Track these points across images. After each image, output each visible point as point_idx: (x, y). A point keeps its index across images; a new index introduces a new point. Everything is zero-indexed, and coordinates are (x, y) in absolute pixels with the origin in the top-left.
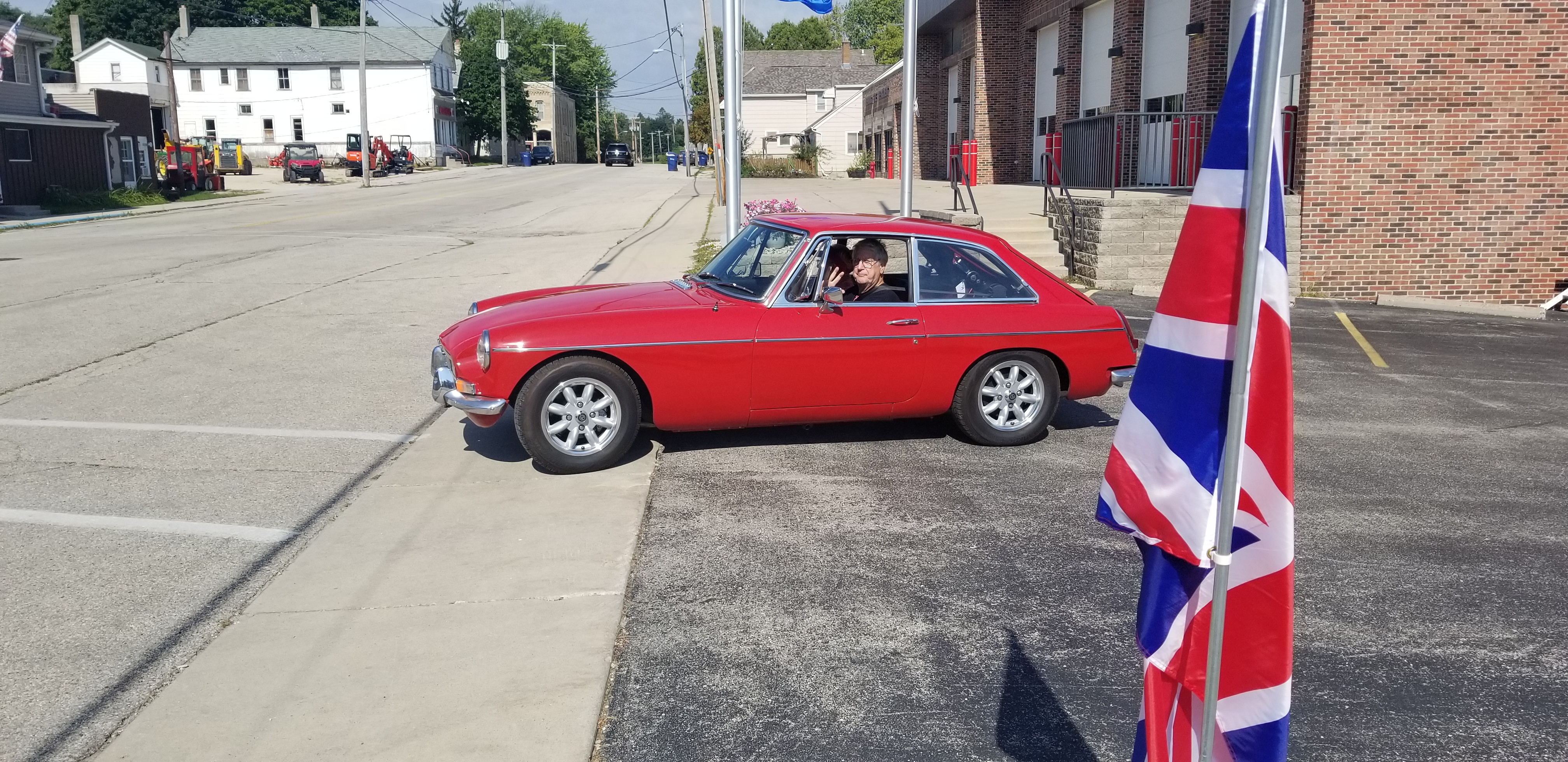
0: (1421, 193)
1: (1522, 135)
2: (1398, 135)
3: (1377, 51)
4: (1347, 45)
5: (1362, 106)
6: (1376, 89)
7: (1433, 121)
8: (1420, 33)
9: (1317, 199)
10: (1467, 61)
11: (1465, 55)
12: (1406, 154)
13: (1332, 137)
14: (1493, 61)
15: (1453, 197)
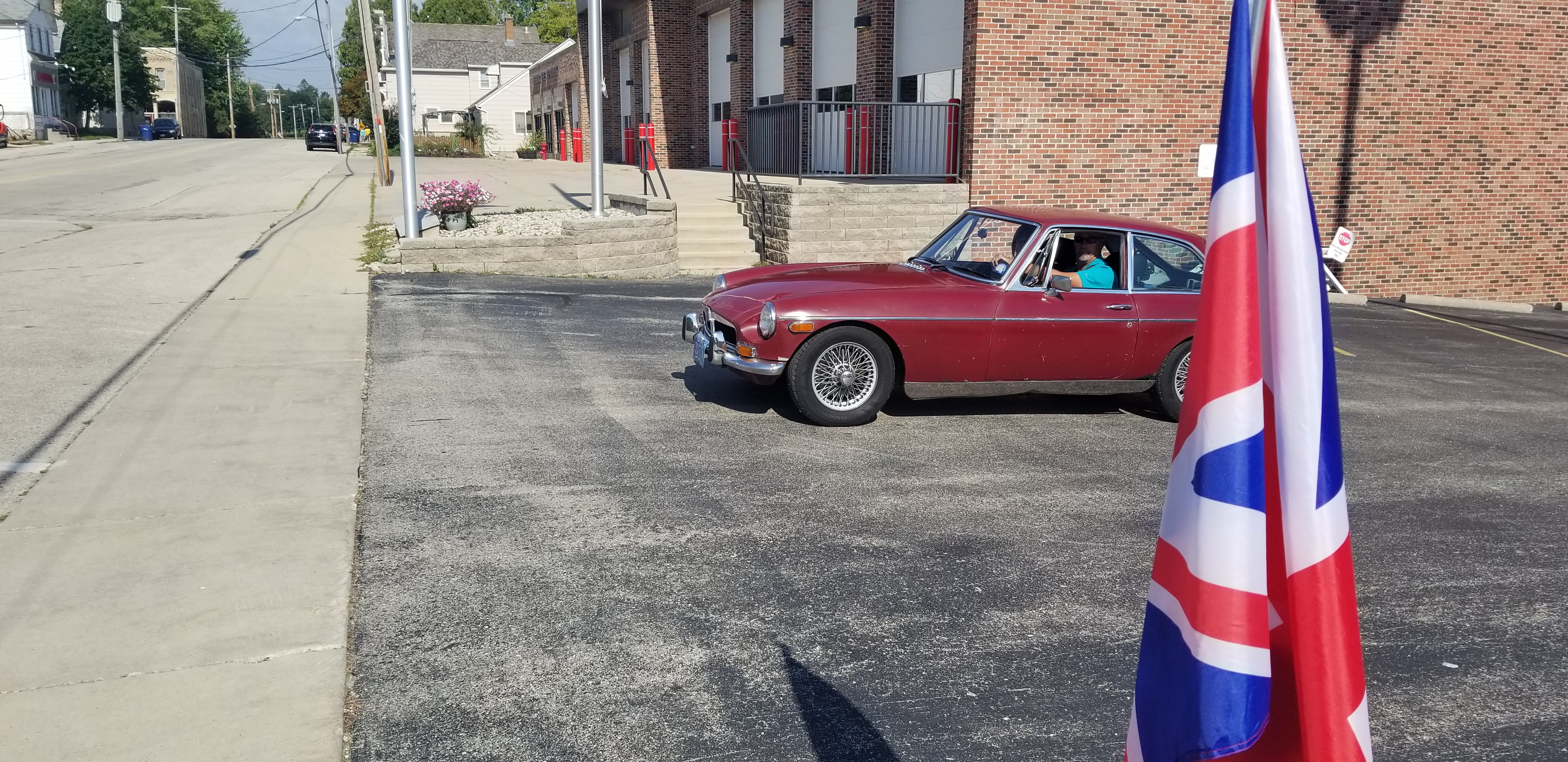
0: (1071, 182)
1: (1154, 129)
2: (1052, 128)
3: (1032, 48)
4: (1007, 42)
5: (1020, 100)
6: (1032, 85)
7: (1080, 116)
8: (1069, 33)
9: (983, 187)
10: (1108, 60)
11: (1106, 55)
12: (1059, 146)
13: (995, 129)
14: (1129, 61)
15: (1098, 186)
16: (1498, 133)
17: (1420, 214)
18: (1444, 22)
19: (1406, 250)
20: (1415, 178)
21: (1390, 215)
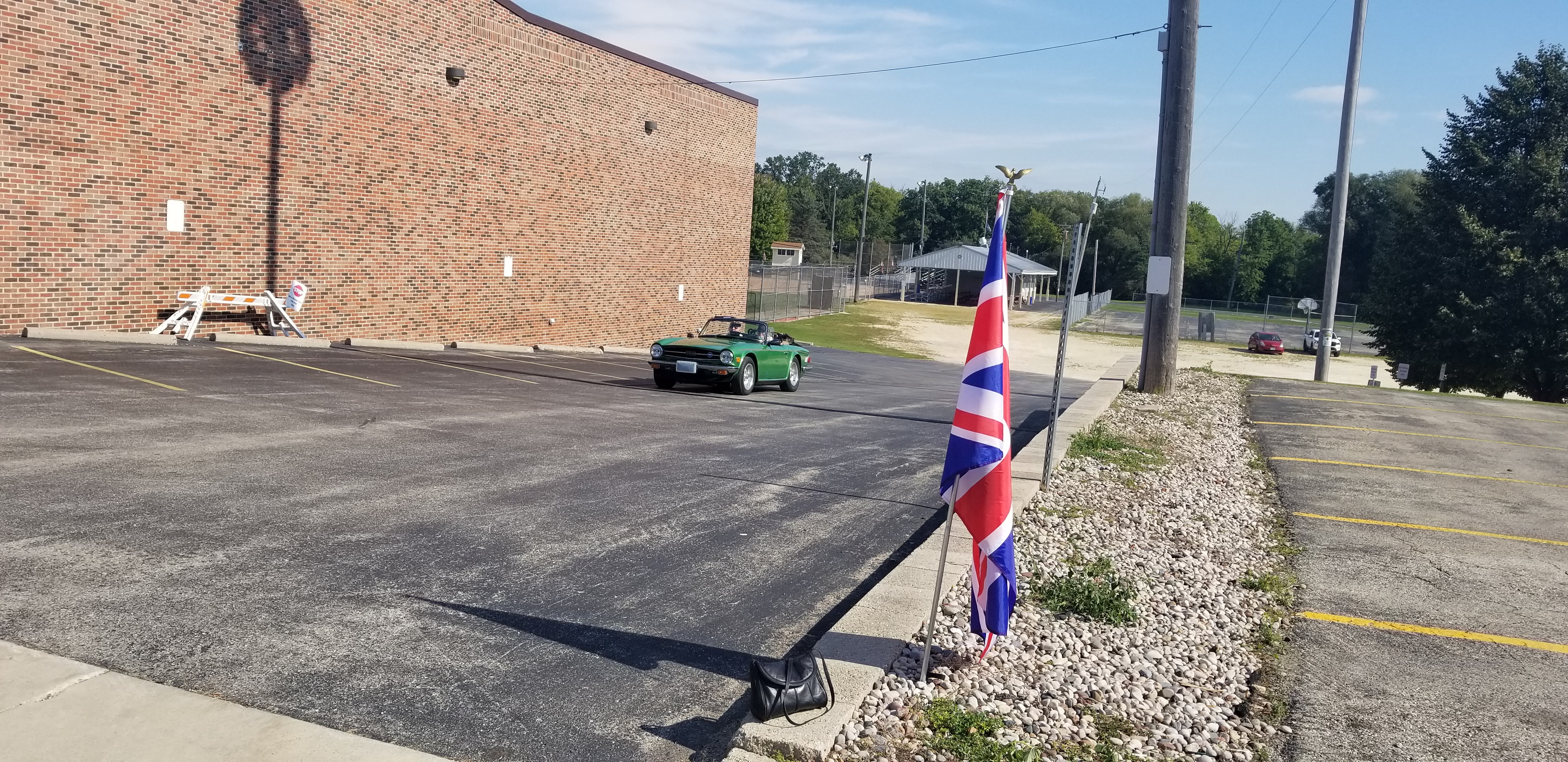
0: (44, 230)
1: (124, 182)
2: (20, 173)
7: (50, 163)
8: (32, 78)
10: (76, 110)
11: (72, 104)
12: (29, 192)
14: (96, 113)
15: (72, 235)
16: (399, 206)
17: (350, 270)
18: (357, 110)
19: (342, 301)
20: (344, 240)
21: (327, 271)
